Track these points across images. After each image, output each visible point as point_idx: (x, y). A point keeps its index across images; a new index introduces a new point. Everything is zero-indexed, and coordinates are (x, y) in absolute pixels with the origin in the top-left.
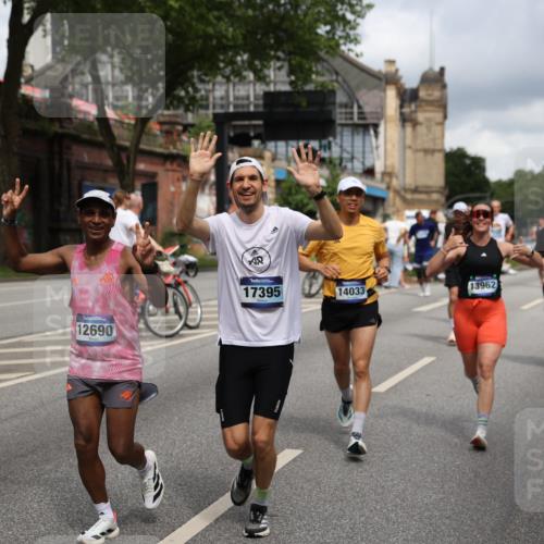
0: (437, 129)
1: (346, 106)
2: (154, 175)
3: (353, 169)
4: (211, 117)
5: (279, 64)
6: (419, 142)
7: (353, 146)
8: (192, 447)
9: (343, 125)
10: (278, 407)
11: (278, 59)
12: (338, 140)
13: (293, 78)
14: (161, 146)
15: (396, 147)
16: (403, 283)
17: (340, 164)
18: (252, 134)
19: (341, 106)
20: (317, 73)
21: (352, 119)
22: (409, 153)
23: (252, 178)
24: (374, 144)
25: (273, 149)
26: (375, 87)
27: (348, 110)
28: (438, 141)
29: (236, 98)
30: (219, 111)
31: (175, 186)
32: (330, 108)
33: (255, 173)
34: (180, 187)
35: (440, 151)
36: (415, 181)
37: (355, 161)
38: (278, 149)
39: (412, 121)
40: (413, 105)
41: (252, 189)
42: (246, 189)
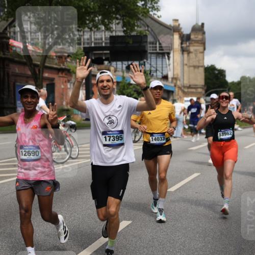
0: (200, 55)
1: (153, 43)
2: (53, 79)
3: (157, 76)
4: (82, 49)
5: (117, 21)
6: (191, 62)
7: (156, 64)
8: (75, 220)
9: (150, 53)
10: (121, 193)
11: (117, 19)
12: (149, 61)
13: (125, 29)
14: (56, 64)
15: (179, 63)
16: (183, 135)
17: (150, 74)
18: (104, 58)
19: (150, 43)
20: (138, 26)
21: (156, 50)
22: (186, 68)
23: (108, 81)
24: (168, 63)
25: (115, 66)
26: (168, 34)
27: (154, 46)
28: (201, 62)
29: (95, 39)
30: (86, 46)
31: (64, 85)
33: (109, 78)
34: (67, 86)
35: (202, 66)
36: (189, 82)
37: (158, 72)
38: (118, 66)
39: (187, 51)
40: (188, 43)
41: (108, 87)
42: (105, 87)
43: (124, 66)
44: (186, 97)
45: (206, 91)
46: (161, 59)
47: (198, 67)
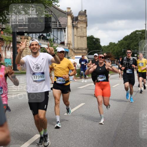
0: (84, 30)
1: (55, 22)
3: (57, 42)
4: (11, 26)
6: (78, 34)
7: (57, 35)
9: (53, 28)
10: (45, 107)
12: (52, 33)
15: (71, 35)
17: (53, 41)
19: (53, 22)
21: (57, 26)
22: (75, 37)
24: (64, 34)
26: (64, 16)
27: (56, 24)
28: (85, 34)
32: (49, 23)
33: (37, 44)
34: (1, 49)
35: (85, 36)
36: (78, 46)
37: (58, 40)
38: (33, 36)
39: (76, 27)
40: (76, 22)
41: (36, 48)
43: (37, 36)
44: (76, 55)
45: (88, 52)
46: (60, 32)
47: (83, 37)
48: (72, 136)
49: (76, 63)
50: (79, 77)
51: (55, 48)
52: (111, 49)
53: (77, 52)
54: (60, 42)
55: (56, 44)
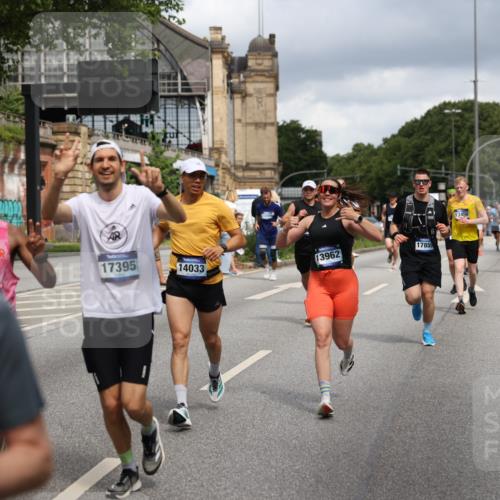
0: (268, 101)
1: (169, 77)
3: (178, 144)
4: (20, 89)
6: (249, 115)
7: (177, 120)
9: (162, 97)
10: (144, 372)
12: (161, 114)
15: (225, 118)
16: (235, 269)
17: (164, 140)
18: (66, 109)
19: (163, 76)
21: (176, 90)
22: (238, 127)
23: (111, 159)
24: (201, 118)
25: (90, 125)
26: (201, 57)
27: (172, 81)
28: (270, 114)
30: (29, 82)
33: (114, 154)
35: (272, 124)
36: (246, 157)
37: (180, 135)
38: (96, 124)
39: (241, 93)
40: (242, 76)
41: (111, 169)
42: (105, 169)
43: (110, 125)
44: (240, 188)
45: (282, 177)
46: (187, 110)
47: (265, 125)
48: (228, 464)
49: (242, 215)
50: (251, 261)
51: (171, 165)
52: (360, 166)
53: (244, 177)
54: (187, 142)
55: (175, 151)
